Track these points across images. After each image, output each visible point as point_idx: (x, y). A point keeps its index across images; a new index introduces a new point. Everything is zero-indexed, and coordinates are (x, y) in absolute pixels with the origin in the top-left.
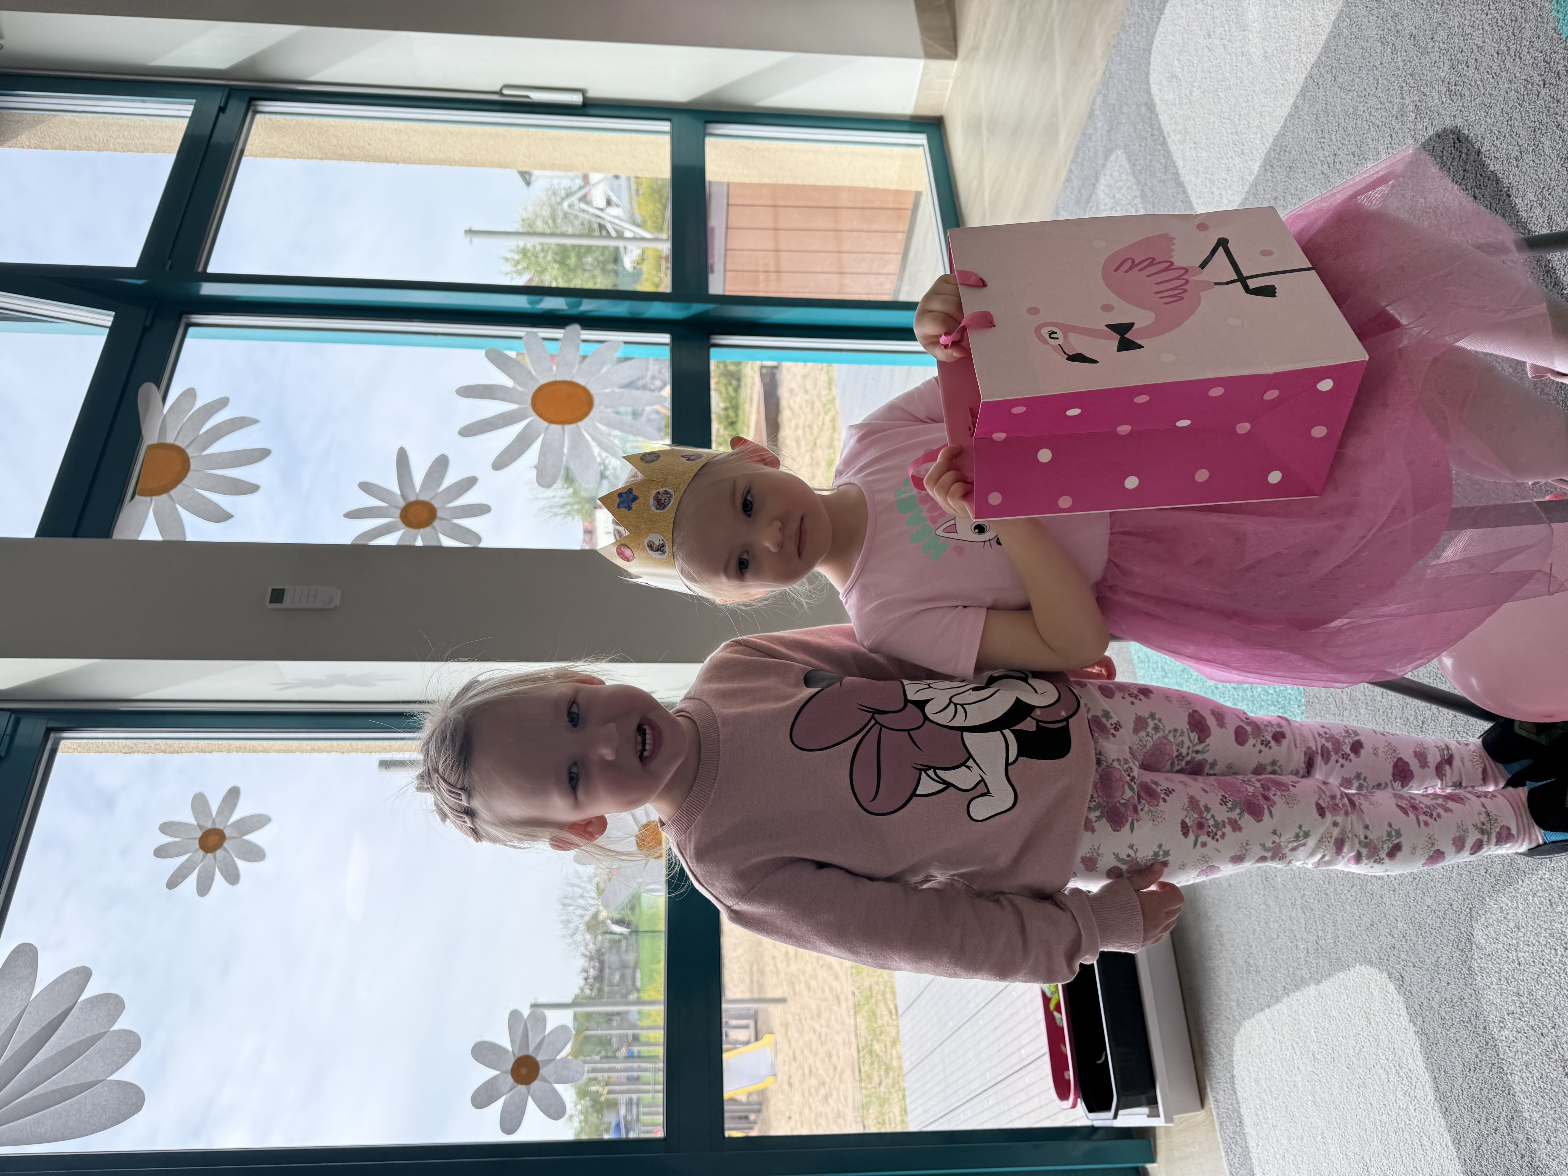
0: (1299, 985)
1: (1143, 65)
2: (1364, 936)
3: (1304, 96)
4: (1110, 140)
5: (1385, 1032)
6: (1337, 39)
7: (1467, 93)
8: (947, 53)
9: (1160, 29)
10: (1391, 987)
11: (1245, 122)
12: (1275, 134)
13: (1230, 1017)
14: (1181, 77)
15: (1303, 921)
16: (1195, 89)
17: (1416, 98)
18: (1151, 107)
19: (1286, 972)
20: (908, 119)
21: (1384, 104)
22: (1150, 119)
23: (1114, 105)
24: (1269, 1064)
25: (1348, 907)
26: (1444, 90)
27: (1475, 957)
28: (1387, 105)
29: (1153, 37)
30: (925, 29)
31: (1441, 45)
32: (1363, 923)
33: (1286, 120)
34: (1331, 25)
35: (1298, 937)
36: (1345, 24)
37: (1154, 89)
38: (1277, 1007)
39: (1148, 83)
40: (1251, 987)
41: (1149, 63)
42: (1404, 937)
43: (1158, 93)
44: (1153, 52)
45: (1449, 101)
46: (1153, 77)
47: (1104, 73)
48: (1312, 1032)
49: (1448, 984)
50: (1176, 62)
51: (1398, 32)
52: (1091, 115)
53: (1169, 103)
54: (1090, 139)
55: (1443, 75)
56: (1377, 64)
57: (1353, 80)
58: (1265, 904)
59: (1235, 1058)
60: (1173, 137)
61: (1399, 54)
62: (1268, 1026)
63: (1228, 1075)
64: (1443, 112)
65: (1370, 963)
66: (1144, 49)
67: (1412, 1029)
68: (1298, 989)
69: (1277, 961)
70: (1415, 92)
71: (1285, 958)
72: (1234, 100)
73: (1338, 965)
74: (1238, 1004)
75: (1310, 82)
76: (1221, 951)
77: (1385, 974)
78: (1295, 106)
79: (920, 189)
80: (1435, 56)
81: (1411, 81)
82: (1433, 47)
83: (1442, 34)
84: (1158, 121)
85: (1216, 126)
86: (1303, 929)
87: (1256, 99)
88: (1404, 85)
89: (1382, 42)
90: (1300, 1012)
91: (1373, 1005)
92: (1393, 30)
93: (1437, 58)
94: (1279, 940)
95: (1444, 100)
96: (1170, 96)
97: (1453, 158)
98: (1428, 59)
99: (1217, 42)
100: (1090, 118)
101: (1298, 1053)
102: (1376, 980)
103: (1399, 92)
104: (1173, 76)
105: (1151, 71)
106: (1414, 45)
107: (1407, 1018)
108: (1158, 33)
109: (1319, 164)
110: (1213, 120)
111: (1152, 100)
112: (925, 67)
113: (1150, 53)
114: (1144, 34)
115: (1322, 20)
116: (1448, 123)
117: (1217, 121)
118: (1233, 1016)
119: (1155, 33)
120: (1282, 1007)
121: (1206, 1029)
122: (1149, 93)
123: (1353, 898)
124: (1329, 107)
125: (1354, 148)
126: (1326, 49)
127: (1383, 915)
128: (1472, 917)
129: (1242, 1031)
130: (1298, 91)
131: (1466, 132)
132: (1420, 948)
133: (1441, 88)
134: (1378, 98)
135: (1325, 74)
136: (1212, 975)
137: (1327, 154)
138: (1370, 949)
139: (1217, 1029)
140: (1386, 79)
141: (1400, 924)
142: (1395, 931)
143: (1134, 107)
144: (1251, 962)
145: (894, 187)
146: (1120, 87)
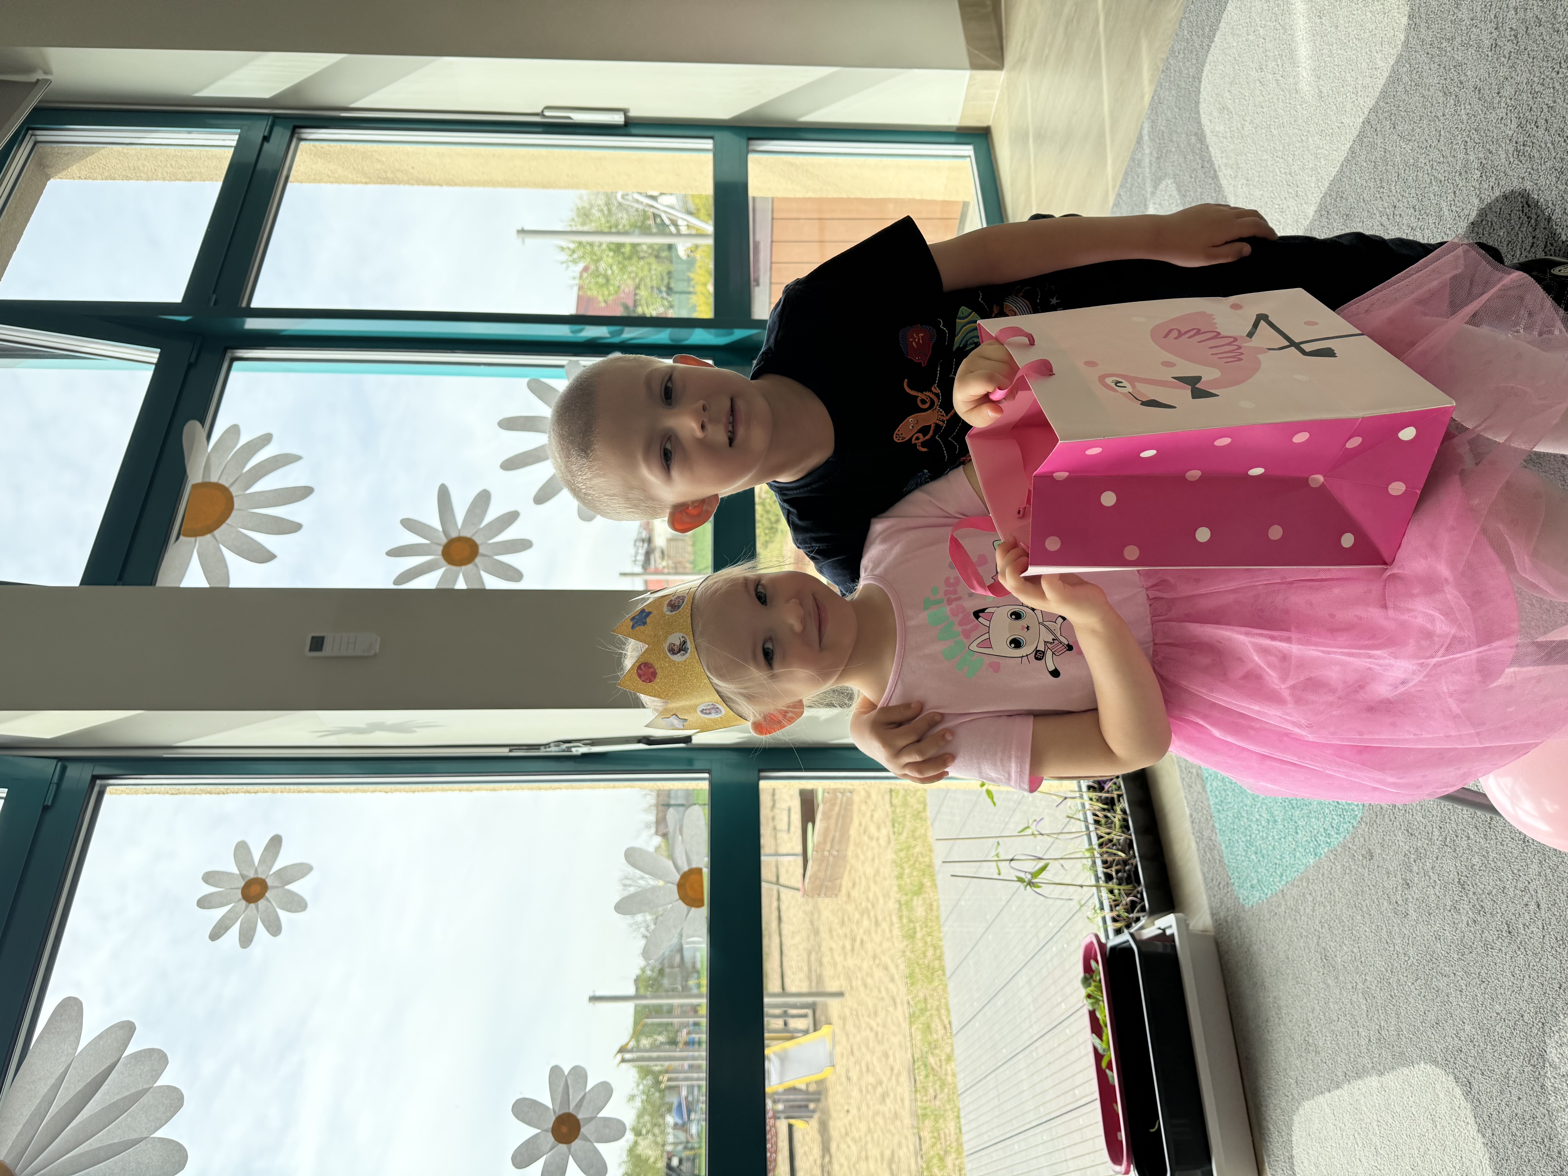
0: (1360, 1073)
1: (1193, 95)
2: (1429, 1034)
3: (1361, 140)
4: (1159, 167)
5: (1451, 1138)
6: (1396, 85)
7: (1537, 155)
8: (993, 62)
9: (1210, 57)
10: (1458, 1091)
11: (1299, 163)
12: (1331, 179)
13: (1289, 1094)
14: (1232, 110)
15: (1364, 1007)
16: (1247, 124)
17: (1481, 155)
18: (1201, 137)
19: (1347, 1058)
20: (954, 130)
21: (1447, 157)
22: (1201, 149)
23: (1163, 132)
24: (1330, 1150)
25: (1413, 1001)
26: (1511, 149)
27: (1549, 1075)
28: (1450, 159)
29: (1203, 66)
30: (971, 39)
31: (1508, 101)
32: (1429, 1019)
33: (1342, 165)
34: (1389, 69)
35: (1360, 1022)
36: (1405, 68)
37: (1205, 120)
38: (1338, 1092)
39: (1198, 113)
40: (1311, 1067)
41: (1199, 92)
42: (1471, 1041)
43: (1209, 124)
44: (1203, 80)
45: (1516, 162)
46: (1203, 106)
47: (1153, 97)
48: (1375, 1124)
49: (1519, 1099)
50: (1227, 94)
51: (1461, 83)
52: (1139, 140)
53: (1220, 135)
54: (1138, 164)
55: (1510, 133)
56: (1438, 115)
57: (1413, 130)
58: (1325, 983)
59: (1294, 1138)
60: (1224, 171)
61: (1463, 107)
62: (1328, 1110)
63: (1287, 1154)
64: (1511, 173)
65: (1435, 1062)
66: (1194, 77)
67: (1480, 1140)
68: (1360, 1077)
69: (1338, 1044)
70: (1480, 149)
71: (1345, 1043)
72: (1287, 139)
73: (1402, 1060)
74: (1296, 1082)
75: (1368, 127)
76: (1279, 1025)
77: (1451, 1078)
78: (1352, 150)
79: (967, 200)
80: (1501, 112)
81: (1475, 136)
82: (1499, 102)
83: (1508, 91)
84: (1208, 152)
85: (1269, 164)
86: (1365, 1016)
87: (1310, 138)
88: (1468, 140)
89: (1445, 93)
90: (1362, 1102)
91: (1438, 1107)
92: (1456, 80)
93: (1504, 115)
94: (1340, 1023)
95: (1512, 160)
96: (1220, 128)
97: (1522, 224)
98: (1494, 114)
99: (1270, 77)
100: (1138, 142)
101: (1360, 1145)
102: (1442, 1082)
103: (1463, 147)
104: (1223, 108)
105: (1201, 100)
106: (1479, 99)
107: (1475, 1127)
108: (1208, 61)
109: (1378, 215)
110: (1266, 157)
111: (1203, 131)
112: (971, 78)
113: (1200, 82)
114: (1194, 61)
115: (1380, 64)
116: (1516, 185)
117: (1271, 159)
118: (1292, 1095)
119: (1205, 61)
120: (1343, 1093)
121: (1263, 1103)
122: (1199, 123)
123: (1417, 992)
124: (1388, 156)
125: (1415, 202)
126: (1384, 93)
127: (1449, 1015)
128: (1544, 1033)
129: (1301, 1111)
130: (1355, 135)
131: (1536, 197)
132: (1489, 1056)
133: (1508, 147)
134: (1441, 151)
135: (1384, 121)
136: (1271, 1048)
137: (1386, 205)
138: (1436, 1047)
139: (1275, 1105)
140: (1449, 132)
141: (1467, 1028)
142: (1462, 1034)
143: (1184, 136)
144: (1311, 1041)
145: (940, 198)
146: (1169, 114)
